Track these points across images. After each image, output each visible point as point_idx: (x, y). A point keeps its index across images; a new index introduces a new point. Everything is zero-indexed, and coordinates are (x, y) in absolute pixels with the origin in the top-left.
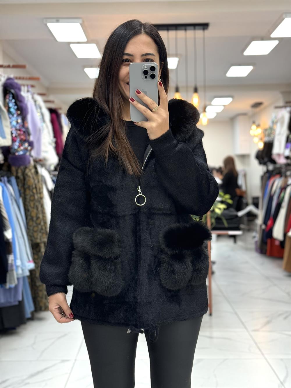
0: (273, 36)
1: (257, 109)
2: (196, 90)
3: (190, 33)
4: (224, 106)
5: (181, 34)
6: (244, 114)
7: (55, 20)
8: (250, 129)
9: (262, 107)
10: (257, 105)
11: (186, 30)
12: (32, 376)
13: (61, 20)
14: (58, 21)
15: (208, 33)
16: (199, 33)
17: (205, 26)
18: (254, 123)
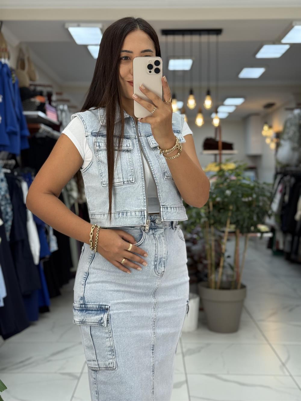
0: (284, 41)
1: (270, 110)
2: (208, 93)
3: (205, 38)
4: (237, 106)
5: (195, 38)
6: (257, 114)
7: (76, 24)
8: (262, 129)
9: (274, 108)
10: (269, 106)
11: (200, 34)
12: (54, 354)
13: (82, 24)
14: (79, 26)
15: (221, 38)
16: (213, 38)
17: (218, 32)
18: (266, 123)
